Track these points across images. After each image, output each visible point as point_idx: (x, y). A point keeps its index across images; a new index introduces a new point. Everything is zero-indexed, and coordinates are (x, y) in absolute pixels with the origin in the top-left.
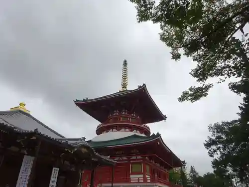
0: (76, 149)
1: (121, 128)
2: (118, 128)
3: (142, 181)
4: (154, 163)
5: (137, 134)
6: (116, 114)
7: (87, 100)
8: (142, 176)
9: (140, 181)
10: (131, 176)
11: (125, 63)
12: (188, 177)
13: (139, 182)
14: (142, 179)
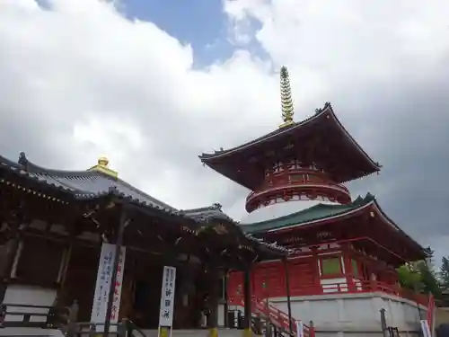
0: (203, 227)
1: (292, 196)
2: (287, 195)
3: (346, 290)
4: (365, 253)
5: (323, 203)
6: (279, 170)
7: (222, 152)
8: (344, 280)
9: (342, 290)
10: (322, 282)
11: (284, 74)
12: (438, 279)
13: (339, 292)
14: (346, 285)
